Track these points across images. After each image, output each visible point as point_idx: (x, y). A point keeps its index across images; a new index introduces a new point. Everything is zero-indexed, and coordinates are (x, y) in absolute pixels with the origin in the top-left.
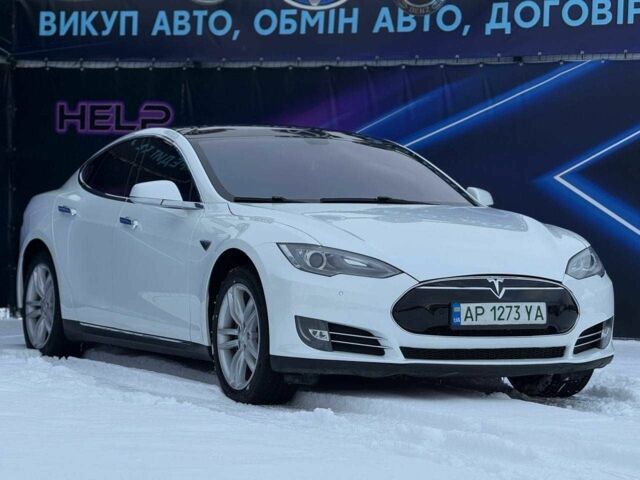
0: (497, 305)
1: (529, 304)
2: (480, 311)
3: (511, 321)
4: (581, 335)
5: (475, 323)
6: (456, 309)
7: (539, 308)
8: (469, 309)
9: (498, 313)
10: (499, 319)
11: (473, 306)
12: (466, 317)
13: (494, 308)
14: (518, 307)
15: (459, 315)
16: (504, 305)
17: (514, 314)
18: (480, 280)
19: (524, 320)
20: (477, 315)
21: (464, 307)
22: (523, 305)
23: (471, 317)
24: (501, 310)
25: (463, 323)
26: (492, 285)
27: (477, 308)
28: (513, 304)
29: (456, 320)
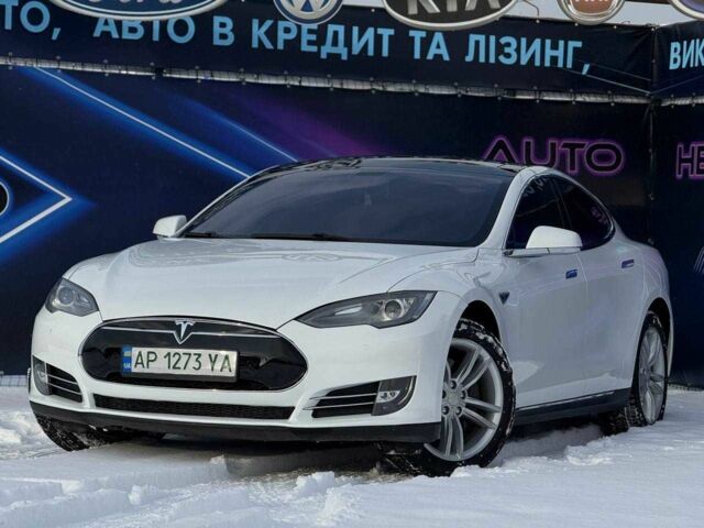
0: (173, 351)
1: (213, 352)
2: (152, 357)
3: (190, 371)
4: (328, 395)
5: (146, 371)
6: (126, 354)
7: (227, 357)
8: (140, 354)
9: (173, 360)
10: (174, 367)
11: (145, 351)
12: (137, 363)
13: (169, 354)
14: (199, 355)
15: (129, 360)
16: (181, 351)
17: (193, 363)
18: (168, 323)
19: (206, 370)
20: (149, 361)
21: (135, 351)
22: (205, 353)
23: (142, 363)
24: (177, 357)
25: (134, 370)
26: (178, 328)
27: (149, 353)
28: (192, 351)
29: (126, 366)
